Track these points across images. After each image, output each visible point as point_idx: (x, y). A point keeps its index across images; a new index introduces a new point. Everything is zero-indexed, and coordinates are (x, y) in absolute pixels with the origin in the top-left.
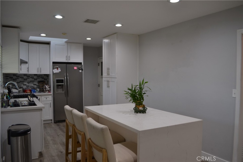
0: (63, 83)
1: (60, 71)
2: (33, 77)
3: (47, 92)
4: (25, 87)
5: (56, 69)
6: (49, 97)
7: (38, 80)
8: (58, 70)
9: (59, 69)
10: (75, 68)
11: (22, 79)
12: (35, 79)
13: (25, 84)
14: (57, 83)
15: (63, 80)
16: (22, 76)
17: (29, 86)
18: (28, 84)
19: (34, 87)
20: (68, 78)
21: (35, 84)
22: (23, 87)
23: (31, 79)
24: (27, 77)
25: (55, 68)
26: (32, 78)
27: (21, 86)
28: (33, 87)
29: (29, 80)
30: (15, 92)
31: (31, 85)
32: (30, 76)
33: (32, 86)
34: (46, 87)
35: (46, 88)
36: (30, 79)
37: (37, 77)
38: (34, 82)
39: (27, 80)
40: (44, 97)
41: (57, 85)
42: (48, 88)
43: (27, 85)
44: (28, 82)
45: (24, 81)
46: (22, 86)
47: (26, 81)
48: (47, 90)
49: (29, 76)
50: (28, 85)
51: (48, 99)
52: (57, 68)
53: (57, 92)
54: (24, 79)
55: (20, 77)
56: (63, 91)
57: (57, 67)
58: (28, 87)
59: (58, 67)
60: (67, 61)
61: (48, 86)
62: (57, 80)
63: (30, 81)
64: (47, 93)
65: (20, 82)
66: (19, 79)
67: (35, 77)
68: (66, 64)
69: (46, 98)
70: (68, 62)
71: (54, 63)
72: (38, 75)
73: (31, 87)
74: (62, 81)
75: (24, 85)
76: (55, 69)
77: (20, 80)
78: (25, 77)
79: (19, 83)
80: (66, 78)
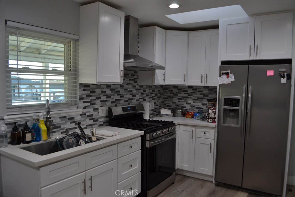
0: (239, 107)
1: (233, 79)
2: (202, 91)
3: (210, 121)
4: (188, 107)
5: (225, 77)
6: (209, 132)
7: (209, 96)
8: (228, 77)
9: (230, 75)
10: (270, 73)
11: (185, 94)
12: (204, 94)
13: (189, 102)
14: (224, 106)
15: (239, 99)
16: (185, 88)
17: (195, 106)
18: (194, 102)
19: (203, 109)
20: (250, 95)
21: (204, 103)
22: (185, 107)
23: (198, 95)
24: (192, 91)
25: (223, 74)
26: (201, 93)
27: (183, 104)
28: (201, 108)
29: (196, 96)
30: (165, 115)
31: (199, 104)
32: (198, 90)
33: (199, 107)
34: (209, 110)
35: (208, 114)
36: (196, 94)
37: (208, 92)
38: (204, 100)
39: (192, 95)
40: (201, 131)
41: (224, 109)
42: (213, 114)
43: (192, 104)
44: (193, 100)
45: (188, 98)
46: (185, 105)
47: (191, 98)
48: (210, 118)
49: (196, 90)
50: (194, 104)
51: (207, 134)
52: (227, 74)
53: (223, 123)
54: (189, 95)
55: (183, 90)
56: (238, 124)
57: (227, 71)
58: (193, 108)
59: (229, 71)
60: (252, 58)
61: (214, 109)
62: (225, 99)
63: (196, 98)
64: (210, 124)
65: (183, 97)
66: (181, 94)
67: (206, 91)
68: (247, 65)
69: (205, 133)
70: (255, 59)
71: (223, 63)
72: (209, 88)
73: (197, 108)
74: (236, 102)
75: (187, 103)
76: (222, 76)
77: (183, 94)
78: (190, 91)
79: (180, 100)
80: (244, 95)
